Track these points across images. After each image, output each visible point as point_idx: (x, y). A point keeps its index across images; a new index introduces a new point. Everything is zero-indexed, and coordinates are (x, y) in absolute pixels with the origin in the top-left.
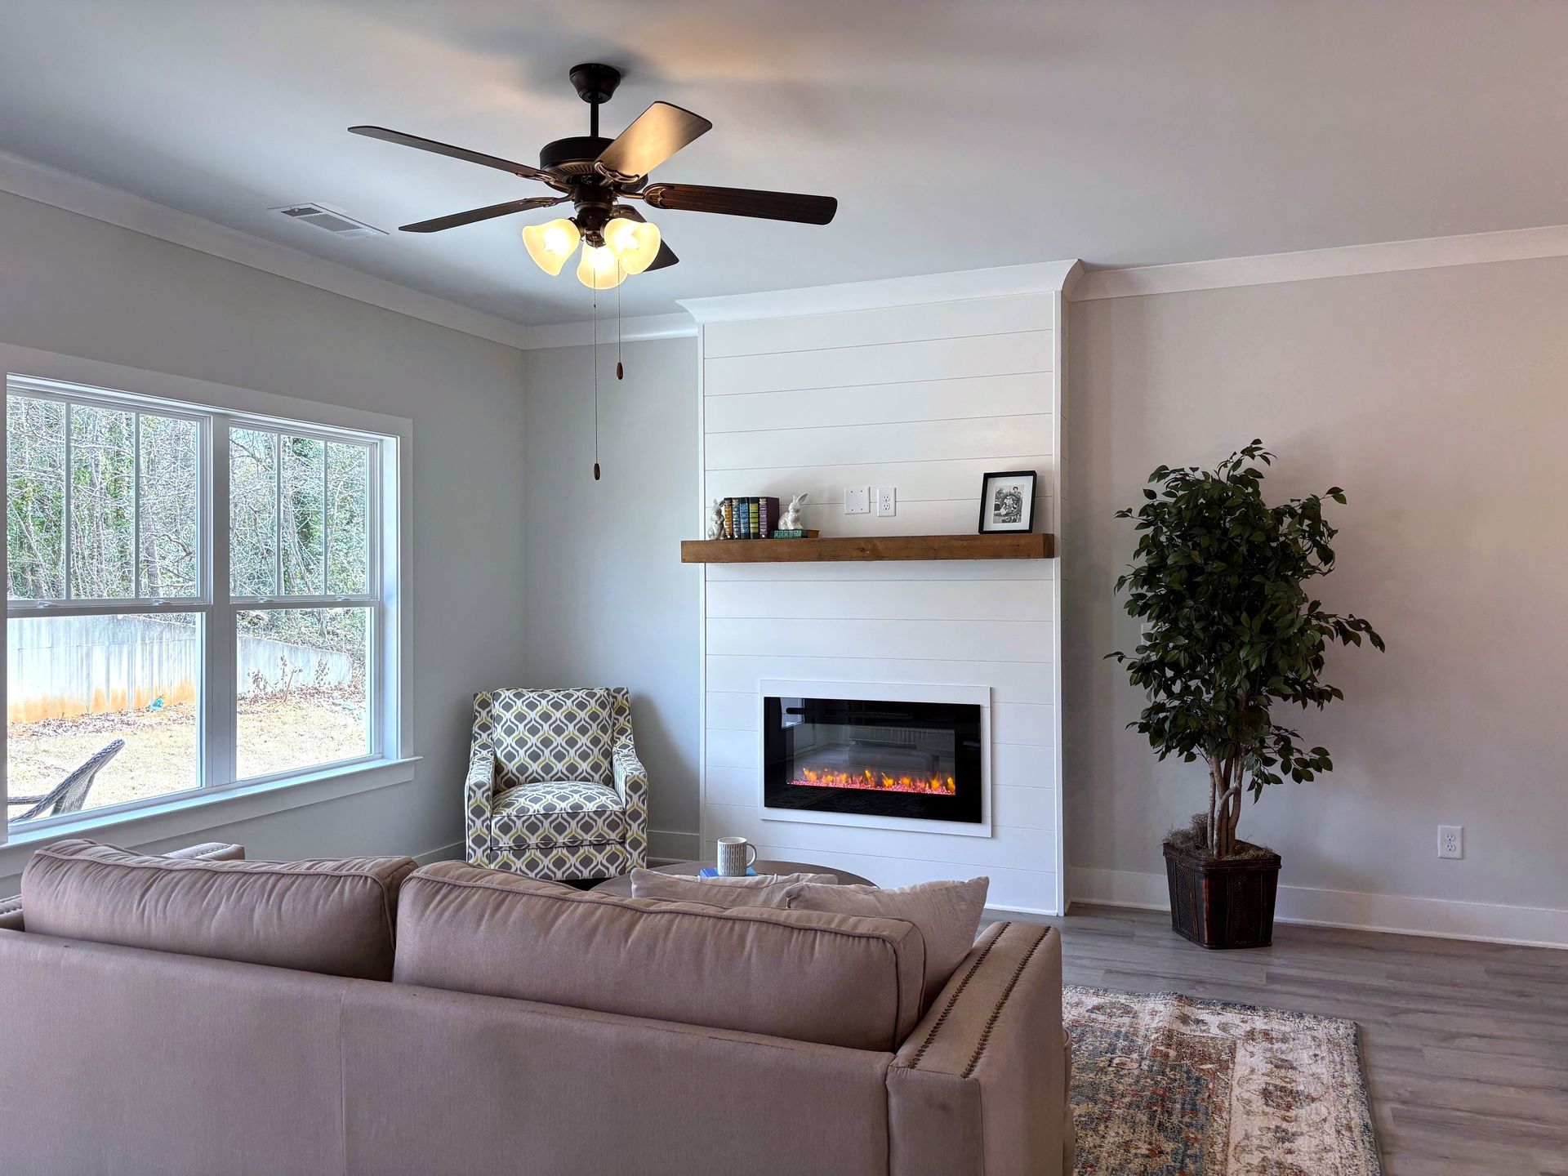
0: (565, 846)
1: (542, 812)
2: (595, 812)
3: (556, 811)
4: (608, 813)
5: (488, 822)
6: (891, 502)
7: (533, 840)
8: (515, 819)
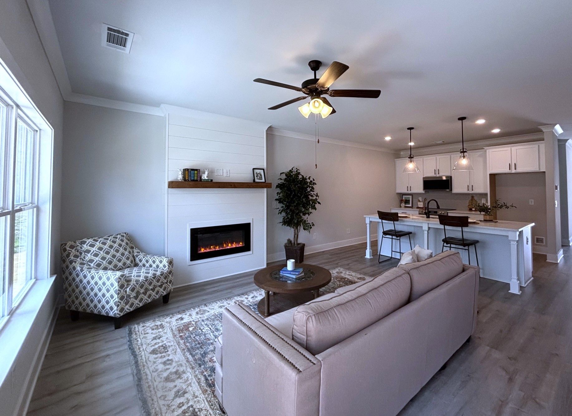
0: (152, 289)
1: (145, 279)
2: (160, 275)
3: (149, 278)
4: (165, 274)
5: (126, 289)
6: (229, 173)
7: (142, 291)
8: (136, 285)
